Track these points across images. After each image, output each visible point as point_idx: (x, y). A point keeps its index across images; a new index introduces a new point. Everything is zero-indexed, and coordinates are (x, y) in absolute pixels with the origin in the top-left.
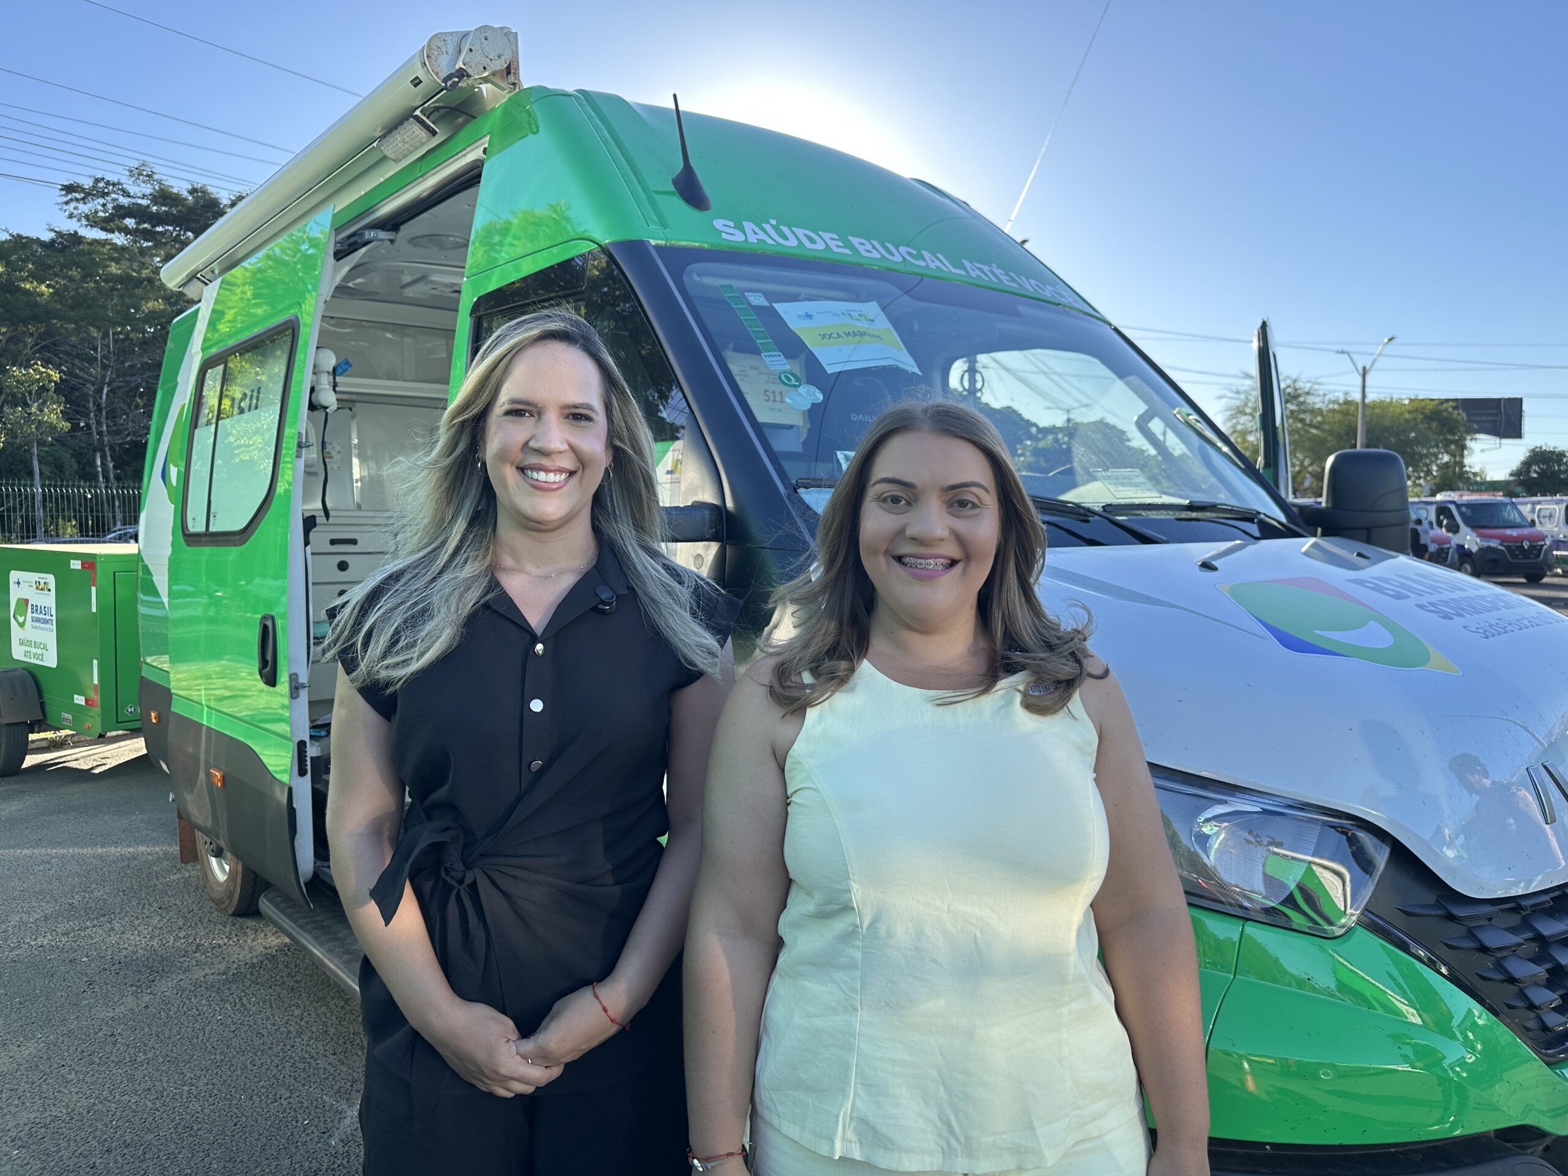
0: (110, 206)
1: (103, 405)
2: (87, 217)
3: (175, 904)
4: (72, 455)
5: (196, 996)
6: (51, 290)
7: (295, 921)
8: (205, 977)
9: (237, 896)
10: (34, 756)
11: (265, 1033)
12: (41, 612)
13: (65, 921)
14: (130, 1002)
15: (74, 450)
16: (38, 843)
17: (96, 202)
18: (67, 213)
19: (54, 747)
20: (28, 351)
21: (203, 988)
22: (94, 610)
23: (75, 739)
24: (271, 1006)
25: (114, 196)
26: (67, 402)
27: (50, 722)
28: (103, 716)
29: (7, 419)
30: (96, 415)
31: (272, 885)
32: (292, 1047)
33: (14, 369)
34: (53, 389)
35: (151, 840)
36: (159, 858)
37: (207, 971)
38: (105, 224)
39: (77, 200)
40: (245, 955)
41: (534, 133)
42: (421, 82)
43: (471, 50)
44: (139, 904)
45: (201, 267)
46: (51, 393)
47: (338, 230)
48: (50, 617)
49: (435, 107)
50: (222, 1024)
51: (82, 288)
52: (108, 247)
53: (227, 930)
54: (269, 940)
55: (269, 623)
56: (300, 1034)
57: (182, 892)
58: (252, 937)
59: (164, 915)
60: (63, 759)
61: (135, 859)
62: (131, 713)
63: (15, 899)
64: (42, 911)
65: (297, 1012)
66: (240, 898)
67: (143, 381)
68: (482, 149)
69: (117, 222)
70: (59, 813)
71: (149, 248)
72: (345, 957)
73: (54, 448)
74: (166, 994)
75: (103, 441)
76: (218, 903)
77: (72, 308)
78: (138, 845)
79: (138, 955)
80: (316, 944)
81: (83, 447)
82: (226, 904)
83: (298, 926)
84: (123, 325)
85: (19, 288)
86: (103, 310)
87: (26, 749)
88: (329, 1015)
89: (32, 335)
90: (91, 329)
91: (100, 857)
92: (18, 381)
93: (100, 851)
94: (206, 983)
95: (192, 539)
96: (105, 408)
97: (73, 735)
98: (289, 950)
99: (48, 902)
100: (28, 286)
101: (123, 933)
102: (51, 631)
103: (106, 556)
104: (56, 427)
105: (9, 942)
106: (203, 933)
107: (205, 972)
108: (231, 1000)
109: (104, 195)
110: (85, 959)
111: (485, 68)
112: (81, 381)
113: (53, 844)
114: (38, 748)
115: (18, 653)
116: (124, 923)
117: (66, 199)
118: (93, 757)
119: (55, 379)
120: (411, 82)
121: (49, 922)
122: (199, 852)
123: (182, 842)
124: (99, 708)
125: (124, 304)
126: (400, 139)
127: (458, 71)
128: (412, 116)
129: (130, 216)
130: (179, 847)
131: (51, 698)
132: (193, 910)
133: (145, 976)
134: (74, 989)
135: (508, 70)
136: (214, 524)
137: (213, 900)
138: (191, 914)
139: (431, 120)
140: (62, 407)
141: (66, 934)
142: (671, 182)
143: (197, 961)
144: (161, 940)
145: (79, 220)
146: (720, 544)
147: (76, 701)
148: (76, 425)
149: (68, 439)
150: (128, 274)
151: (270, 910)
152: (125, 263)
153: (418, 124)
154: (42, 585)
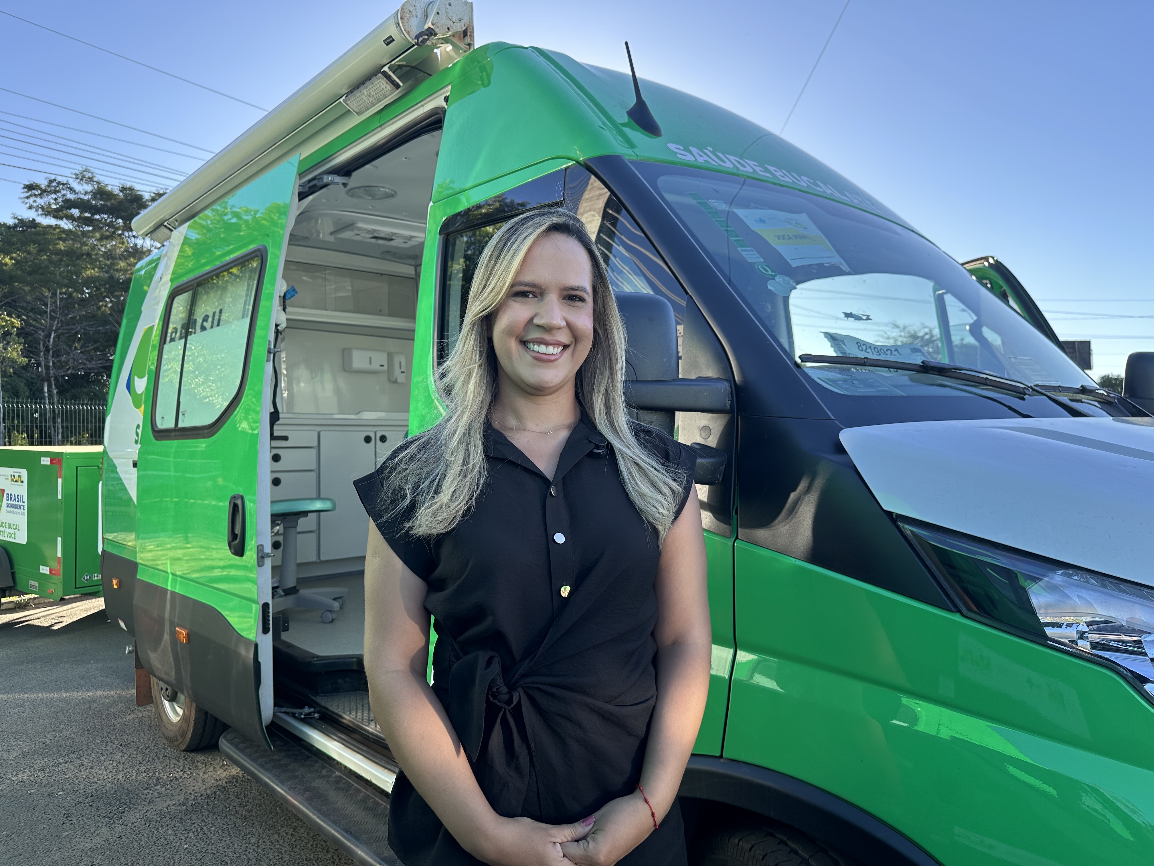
0: (60, 200)
1: (51, 347)
2: (42, 208)
3: (133, 742)
4: (26, 384)
5: (162, 826)
6: (13, 262)
7: (255, 760)
8: (168, 809)
9: (189, 735)
10: (4, 616)
12: (15, 500)
13: (41, 757)
14: (105, 832)
15: (27, 381)
16: (12, 689)
17: (49, 197)
18: (28, 205)
19: (19, 608)
21: (167, 818)
22: (60, 497)
23: (36, 601)
24: (230, 835)
25: (64, 192)
26: (25, 344)
27: (19, 588)
28: (65, 583)
30: (45, 354)
31: (230, 727)
34: (15, 333)
35: (106, 685)
36: (114, 701)
37: (169, 802)
38: (56, 214)
39: (35, 195)
40: (199, 787)
41: (485, 86)
42: (393, 40)
43: (438, 13)
44: (102, 741)
45: (167, 217)
46: (13, 336)
47: (301, 175)
48: (22, 504)
49: (399, 66)
50: (189, 852)
51: (37, 259)
52: (58, 230)
53: (181, 764)
54: (218, 773)
55: (239, 502)
57: (138, 731)
58: (203, 770)
59: (125, 751)
60: (27, 618)
61: (94, 702)
62: (87, 580)
64: (20, 749)
65: (253, 841)
66: (191, 737)
67: (81, 328)
68: (443, 97)
69: (65, 212)
70: (28, 663)
71: (89, 231)
72: (307, 794)
73: (12, 379)
74: (135, 824)
75: (49, 374)
76: (171, 741)
77: (30, 274)
78: (96, 689)
79: (107, 788)
80: (277, 782)
81: (34, 379)
82: (180, 741)
83: (258, 765)
84: (68, 287)
86: (53, 276)
88: (281, 842)
90: (44, 289)
91: (65, 700)
93: (64, 695)
94: (169, 813)
95: (161, 434)
96: (52, 349)
97: (35, 599)
98: (237, 781)
99: (24, 741)
101: (92, 768)
102: (23, 514)
103: (71, 454)
104: (16, 362)
106: (160, 767)
107: (167, 803)
108: (194, 829)
109: (56, 192)
110: (61, 793)
111: (448, 29)
112: (35, 329)
113: (24, 690)
114: (6, 610)
116: (91, 759)
117: (27, 195)
118: (52, 616)
119: (17, 325)
120: (384, 41)
121: (27, 759)
122: (153, 696)
123: (138, 687)
124: (61, 577)
125: (68, 271)
126: (365, 94)
127: (427, 30)
128: (380, 72)
129: (75, 207)
130: (134, 691)
131: (20, 568)
132: (149, 747)
133: (115, 808)
134: (54, 821)
135: (465, 33)
136: (183, 421)
137: (167, 738)
138: (148, 750)
139: (396, 76)
140: (22, 347)
141: (42, 770)
142: (626, 114)
143: (158, 793)
144: (125, 774)
145: (37, 210)
146: (730, 415)
147: (41, 571)
148: (30, 361)
149: (23, 371)
150: (72, 249)
151: (230, 748)
152: (70, 242)
153: (385, 79)
154: (16, 478)
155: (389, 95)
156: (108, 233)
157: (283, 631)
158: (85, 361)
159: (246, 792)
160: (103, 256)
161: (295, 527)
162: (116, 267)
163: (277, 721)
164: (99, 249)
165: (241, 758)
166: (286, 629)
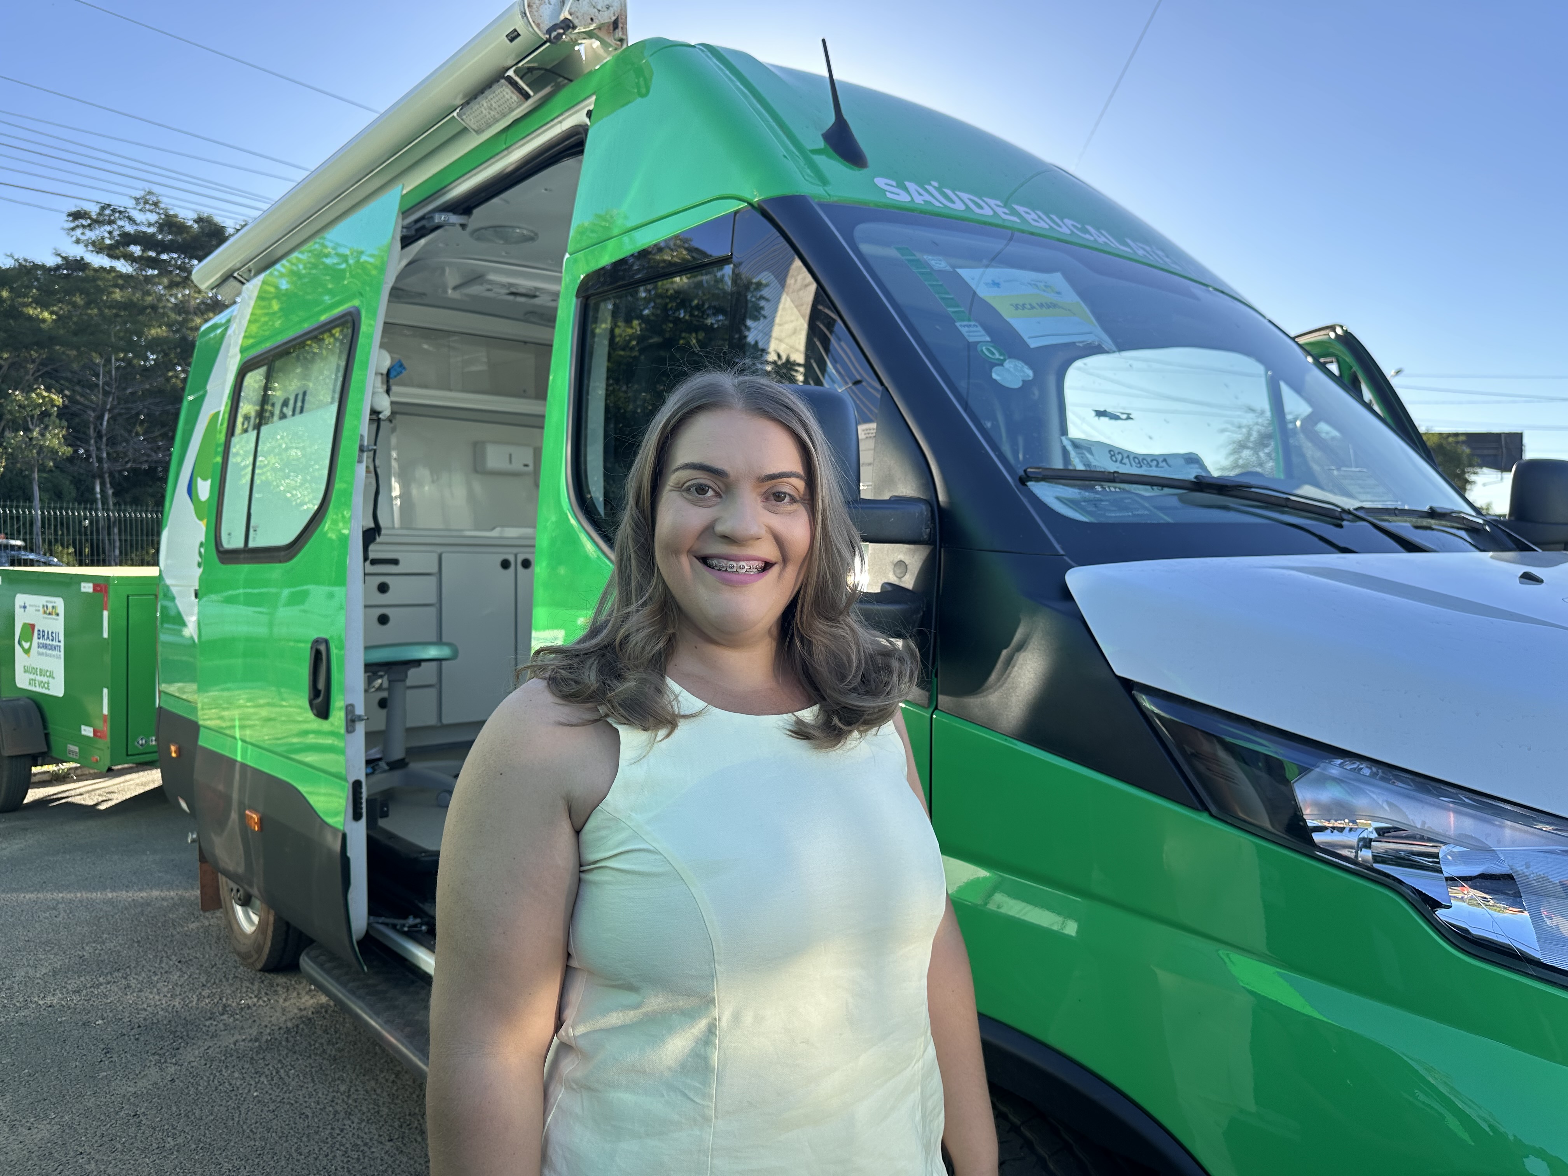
0: (116, 233)
1: (104, 432)
2: (94, 243)
3: (196, 958)
4: (71, 482)
5: (227, 1067)
6: (54, 317)
7: (344, 985)
8: (235, 1044)
9: (266, 950)
10: (36, 790)
11: (308, 1112)
12: (48, 638)
13: (76, 976)
14: (153, 1073)
15: (74, 477)
16: (42, 887)
17: (102, 229)
18: (74, 239)
19: (56, 781)
20: (29, 377)
21: (234, 1058)
22: (105, 635)
23: (79, 772)
24: (313, 1080)
25: (121, 223)
26: (68, 428)
27: (54, 754)
28: (113, 748)
29: (8, 443)
30: (96, 442)
31: (315, 941)
32: (342, 1130)
33: (17, 393)
34: (55, 414)
35: (164, 884)
36: (174, 904)
37: (237, 1037)
38: (112, 251)
39: (84, 226)
40: (278, 1018)
41: (642, 95)
42: (519, 35)
44: (156, 956)
45: (238, 265)
46: (53, 418)
47: (405, 213)
48: (57, 643)
49: (529, 68)
50: (259, 1102)
51: (86, 314)
52: (113, 274)
53: (255, 987)
54: (303, 1000)
55: (322, 648)
56: (349, 1114)
57: (203, 943)
58: (284, 996)
59: (184, 969)
60: (67, 794)
61: (148, 905)
62: (142, 745)
63: (20, 951)
64: (50, 964)
65: (343, 1088)
66: (269, 953)
67: (144, 407)
68: (585, 111)
69: (122, 249)
70: (64, 852)
71: (153, 276)
72: (408, 1030)
73: (54, 474)
74: (193, 1064)
75: (103, 468)
76: (244, 957)
77: (75, 334)
78: (151, 889)
79: (159, 1017)
80: (372, 1014)
81: (83, 474)
82: (255, 958)
84: (126, 352)
85: (21, 313)
86: (106, 336)
87: (28, 783)
88: (379, 1091)
89: (33, 361)
90: (94, 354)
91: (110, 902)
92: (20, 406)
93: (110, 895)
94: (237, 1051)
95: (228, 556)
96: (106, 435)
97: (76, 768)
98: (326, 1012)
99: (55, 954)
100: (31, 312)
101: (141, 991)
102: (59, 657)
103: (119, 578)
104: (57, 452)
105: (15, 1001)
106: (229, 992)
107: (235, 1038)
108: (267, 1072)
109: (111, 222)
110: (100, 1022)
111: (592, 19)
112: (82, 408)
113: (59, 888)
114: (40, 782)
115: (22, 681)
116: (140, 979)
117: (72, 225)
118: (98, 792)
119: (57, 403)
120: (507, 36)
121: (58, 977)
122: (222, 898)
123: (203, 888)
124: (108, 740)
125: (127, 331)
126: (485, 106)
127: (563, 21)
128: (503, 77)
129: (136, 243)
130: (199, 892)
131: (56, 728)
132: (216, 964)
133: (168, 1042)
134: (89, 1058)
135: (615, 25)
136: (254, 539)
137: (239, 954)
138: (214, 969)
139: (524, 82)
140: (64, 432)
141: (77, 992)
142: (821, 138)
143: (224, 1024)
144: (183, 999)
145: (86, 246)
146: (931, 547)
147: (83, 733)
148: (76, 451)
149: (68, 465)
150: (131, 301)
151: (313, 968)
152: (130, 290)
153: (510, 86)
154: (50, 609)
155: (515, 109)
156: (178, 279)
157: (381, 817)
158: (149, 452)
159: (338, 1026)
160: (172, 309)
161: (404, 680)
162: (190, 325)
163: (372, 933)
164: (168, 300)
165: (328, 981)
166: (385, 815)
